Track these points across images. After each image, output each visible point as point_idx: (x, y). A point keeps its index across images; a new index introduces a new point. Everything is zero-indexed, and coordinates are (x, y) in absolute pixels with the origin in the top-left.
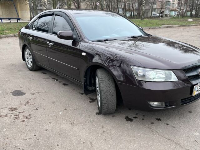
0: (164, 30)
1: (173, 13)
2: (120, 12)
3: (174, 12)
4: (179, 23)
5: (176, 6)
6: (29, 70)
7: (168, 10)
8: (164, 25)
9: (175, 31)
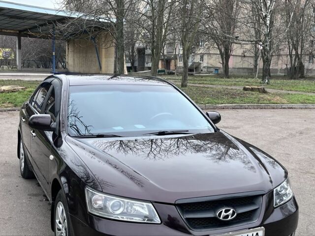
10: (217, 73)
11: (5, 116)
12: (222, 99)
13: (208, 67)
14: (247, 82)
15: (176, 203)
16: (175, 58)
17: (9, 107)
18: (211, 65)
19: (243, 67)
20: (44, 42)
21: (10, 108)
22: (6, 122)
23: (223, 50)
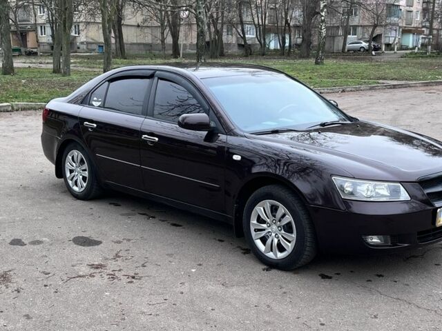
0: (386, 95)
1: (410, 40)
2: (247, 36)
3: (411, 36)
4: (425, 72)
5: (417, 19)
7: (396, 30)
8: (385, 79)
9: (415, 97)
10: (102, 51)
13: (88, 43)
15: (418, 181)
18: (92, 39)
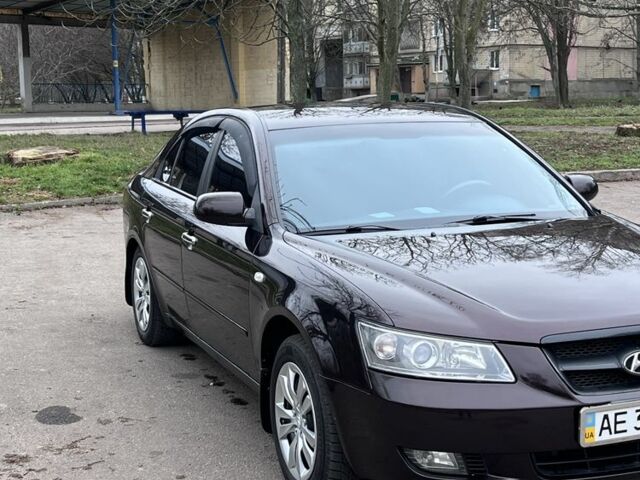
6: (140, 342)
10: (536, 95)
11: (41, 222)
12: (565, 158)
13: (512, 82)
14: (621, 115)
15: (543, 342)
16: (424, 61)
17: (46, 199)
18: (520, 75)
19: (607, 76)
20: (80, 34)
21: (47, 202)
22: (49, 234)
23: (551, 35)
